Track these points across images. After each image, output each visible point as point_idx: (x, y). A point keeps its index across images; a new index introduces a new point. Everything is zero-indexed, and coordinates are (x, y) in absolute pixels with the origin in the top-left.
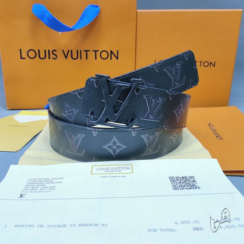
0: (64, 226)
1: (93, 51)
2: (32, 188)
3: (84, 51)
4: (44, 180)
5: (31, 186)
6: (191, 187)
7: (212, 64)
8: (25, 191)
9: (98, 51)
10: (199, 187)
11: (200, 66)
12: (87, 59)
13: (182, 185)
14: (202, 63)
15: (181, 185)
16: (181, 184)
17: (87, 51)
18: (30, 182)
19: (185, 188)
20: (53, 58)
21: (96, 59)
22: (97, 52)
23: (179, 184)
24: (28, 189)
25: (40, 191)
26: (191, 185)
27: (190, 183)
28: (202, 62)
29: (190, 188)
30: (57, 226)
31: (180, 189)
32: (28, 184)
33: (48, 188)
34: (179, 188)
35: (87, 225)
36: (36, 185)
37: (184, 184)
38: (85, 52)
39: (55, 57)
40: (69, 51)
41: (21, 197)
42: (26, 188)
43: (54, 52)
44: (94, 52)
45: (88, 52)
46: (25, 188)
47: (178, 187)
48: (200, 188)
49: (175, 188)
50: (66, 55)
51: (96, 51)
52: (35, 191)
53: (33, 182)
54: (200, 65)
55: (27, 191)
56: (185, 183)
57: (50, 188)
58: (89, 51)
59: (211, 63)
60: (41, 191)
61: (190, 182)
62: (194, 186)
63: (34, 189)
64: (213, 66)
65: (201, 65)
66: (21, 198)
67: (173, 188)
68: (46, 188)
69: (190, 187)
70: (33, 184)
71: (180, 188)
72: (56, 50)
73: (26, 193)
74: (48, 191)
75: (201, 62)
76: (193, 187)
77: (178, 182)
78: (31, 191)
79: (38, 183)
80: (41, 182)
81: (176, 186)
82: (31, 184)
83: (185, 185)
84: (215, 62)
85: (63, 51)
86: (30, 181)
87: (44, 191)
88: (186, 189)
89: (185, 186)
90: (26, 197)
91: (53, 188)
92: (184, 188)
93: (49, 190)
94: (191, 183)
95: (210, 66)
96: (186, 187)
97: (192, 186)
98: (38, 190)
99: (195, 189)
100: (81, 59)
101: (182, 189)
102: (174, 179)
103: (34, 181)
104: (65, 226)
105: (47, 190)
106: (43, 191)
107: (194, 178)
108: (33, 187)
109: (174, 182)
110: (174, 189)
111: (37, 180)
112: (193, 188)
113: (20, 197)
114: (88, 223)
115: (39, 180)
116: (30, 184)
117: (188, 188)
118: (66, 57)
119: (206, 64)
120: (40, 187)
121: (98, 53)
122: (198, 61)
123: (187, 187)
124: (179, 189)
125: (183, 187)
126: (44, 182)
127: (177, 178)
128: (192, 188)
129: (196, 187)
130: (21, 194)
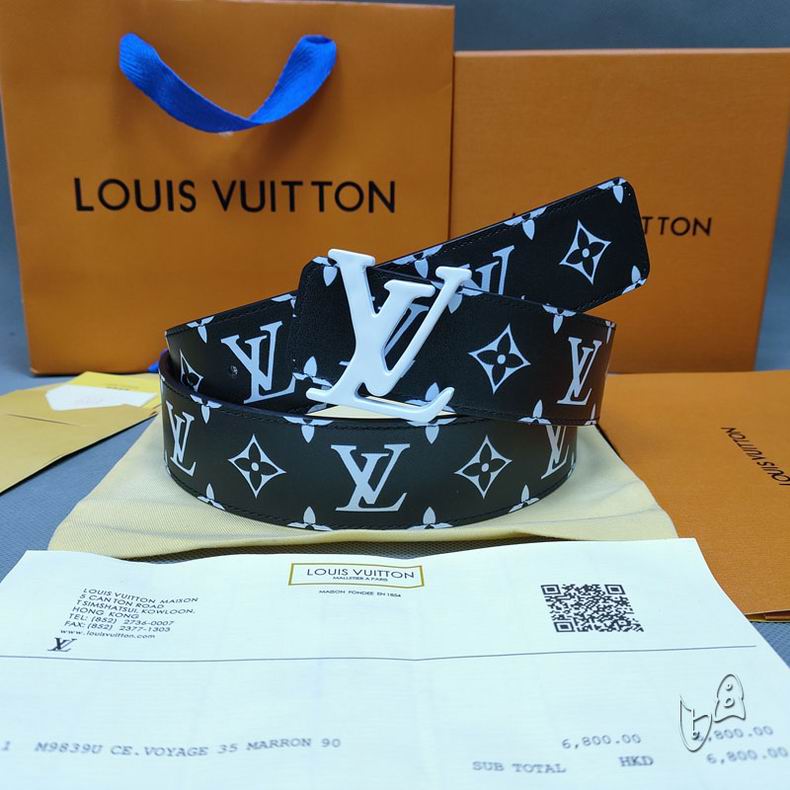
0: (198, 751)
1: (314, 183)
2: (94, 622)
3: (284, 183)
4: (135, 602)
5: (91, 615)
6: (613, 624)
7: (702, 227)
8: (72, 628)
9: (330, 184)
10: (638, 625)
11: (662, 233)
12: (292, 208)
13: (585, 615)
14: (666, 221)
15: (582, 615)
16: (582, 610)
17: (292, 185)
18: (87, 599)
19: (593, 625)
20: (183, 208)
21: (322, 209)
22: (326, 188)
23: (573, 611)
24: (80, 621)
25: (121, 632)
26: (612, 616)
27: (610, 607)
28: (667, 218)
29: (610, 627)
30: (177, 751)
31: (578, 629)
32: (81, 606)
33: (147, 627)
34: (574, 624)
35: (274, 743)
36: (107, 612)
37: (590, 612)
38: (287, 187)
39: (188, 203)
40: (234, 183)
41: (59, 647)
42: (75, 620)
43: (187, 189)
44: (317, 188)
45: (296, 187)
46: (72, 620)
47: (572, 621)
48: (641, 629)
49: (561, 625)
50: (225, 197)
51: (321, 185)
52: (105, 631)
53: (100, 602)
54: (659, 231)
55: (78, 629)
56: (595, 609)
57: (153, 627)
58: (300, 183)
59: (697, 222)
60: (125, 632)
61: (611, 603)
62: (622, 618)
63: (100, 626)
64: (704, 234)
65: (665, 230)
66: (58, 654)
67: (555, 624)
68: (141, 625)
69: (609, 623)
70: (97, 609)
71: (577, 623)
72: (193, 180)
73: (74, 636)
74: (148, 634)
75: (664, 219)
76: (620, 622)
77: (572, 602)
78: (91, 630)
79: (115, 608)
80: (124, 606)
81: (565, 616)
82: (93, 609)
83: (595, 615)
84: (710, 220)
85: (215, 184)
86: (88, 595)
87: (135, 633)
88: (597, 628)
89: (593, 618)
90: (75, 650)
91: (162, 627)
92: (590, 627)
93: (152, 633)
94: (613, 609)
95: (694, 233)
96: (598, 624)
97: (616, 621)
98: (116, 629)
99: (626, 630)
100: (273, 209)
101: (584, 630)
102: (559, 593)
103: (101, 598)
104: (202, 751)
105: (142, 633)
106: (129, 633)
107: (623, 593)
108: (99, 619)
109: (558, 604)
110: (558, 631)
111: (113, 596)
112: (620, 627)
113: (54, 650)
114: (278, 737)
115: (119, 598)
116: (89, 608)
117: (603, 627)
118: (225, 204)
119: (680, 226)
120: (121, 621)
121: (329, 192)
122: (656, 217)
123: (600, 620)
124: (575, 628)
125: (588, 621)
126: (134, 606)
127: (567, 588)
128: (616, 626)
129: (629, 623)
130: (58, 640)
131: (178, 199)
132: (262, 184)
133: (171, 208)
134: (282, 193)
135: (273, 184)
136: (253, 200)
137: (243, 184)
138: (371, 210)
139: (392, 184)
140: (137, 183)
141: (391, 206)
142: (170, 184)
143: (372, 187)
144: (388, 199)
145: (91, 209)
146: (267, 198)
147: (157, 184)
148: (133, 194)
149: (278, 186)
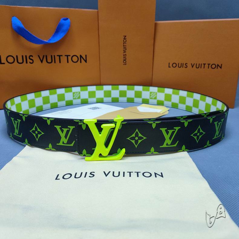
131: (29, 60)
132: (52, 56)
133: (27, 63)
134: (57, 58)
135: (54, 56)
136: (49, 60)
137: (46, 56)
138: (81, 62)
139: (86, 56)
140: (17, 56)
141: (86, 61)
142: (26, 56)
143: (81, 56)
144: (85, 59)
145: (4, 63)
146: (53, 60)
147: (23, 56)
148: (16, 59)
149: (56, 57)
